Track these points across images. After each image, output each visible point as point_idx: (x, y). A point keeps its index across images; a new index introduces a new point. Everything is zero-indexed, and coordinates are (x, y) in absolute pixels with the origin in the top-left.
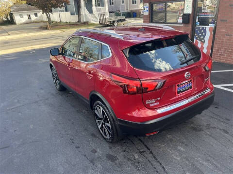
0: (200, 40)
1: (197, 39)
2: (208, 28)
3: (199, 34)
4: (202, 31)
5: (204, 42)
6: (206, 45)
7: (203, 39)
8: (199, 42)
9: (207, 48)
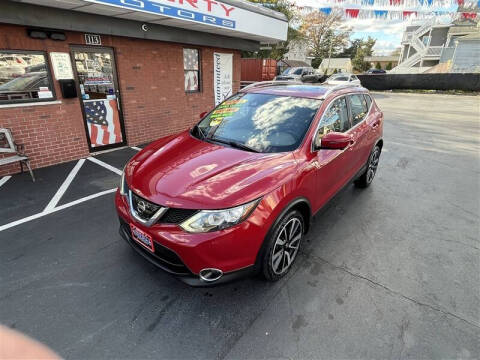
0: (100, 123)
1: (92, 122)
2: (108, 102)
3: (93, 113)
4: (99, 108)
5: (107, 124)
6: (111, 128)
7: (104, 119)
8: (99, 126)
9: (115, 132)
